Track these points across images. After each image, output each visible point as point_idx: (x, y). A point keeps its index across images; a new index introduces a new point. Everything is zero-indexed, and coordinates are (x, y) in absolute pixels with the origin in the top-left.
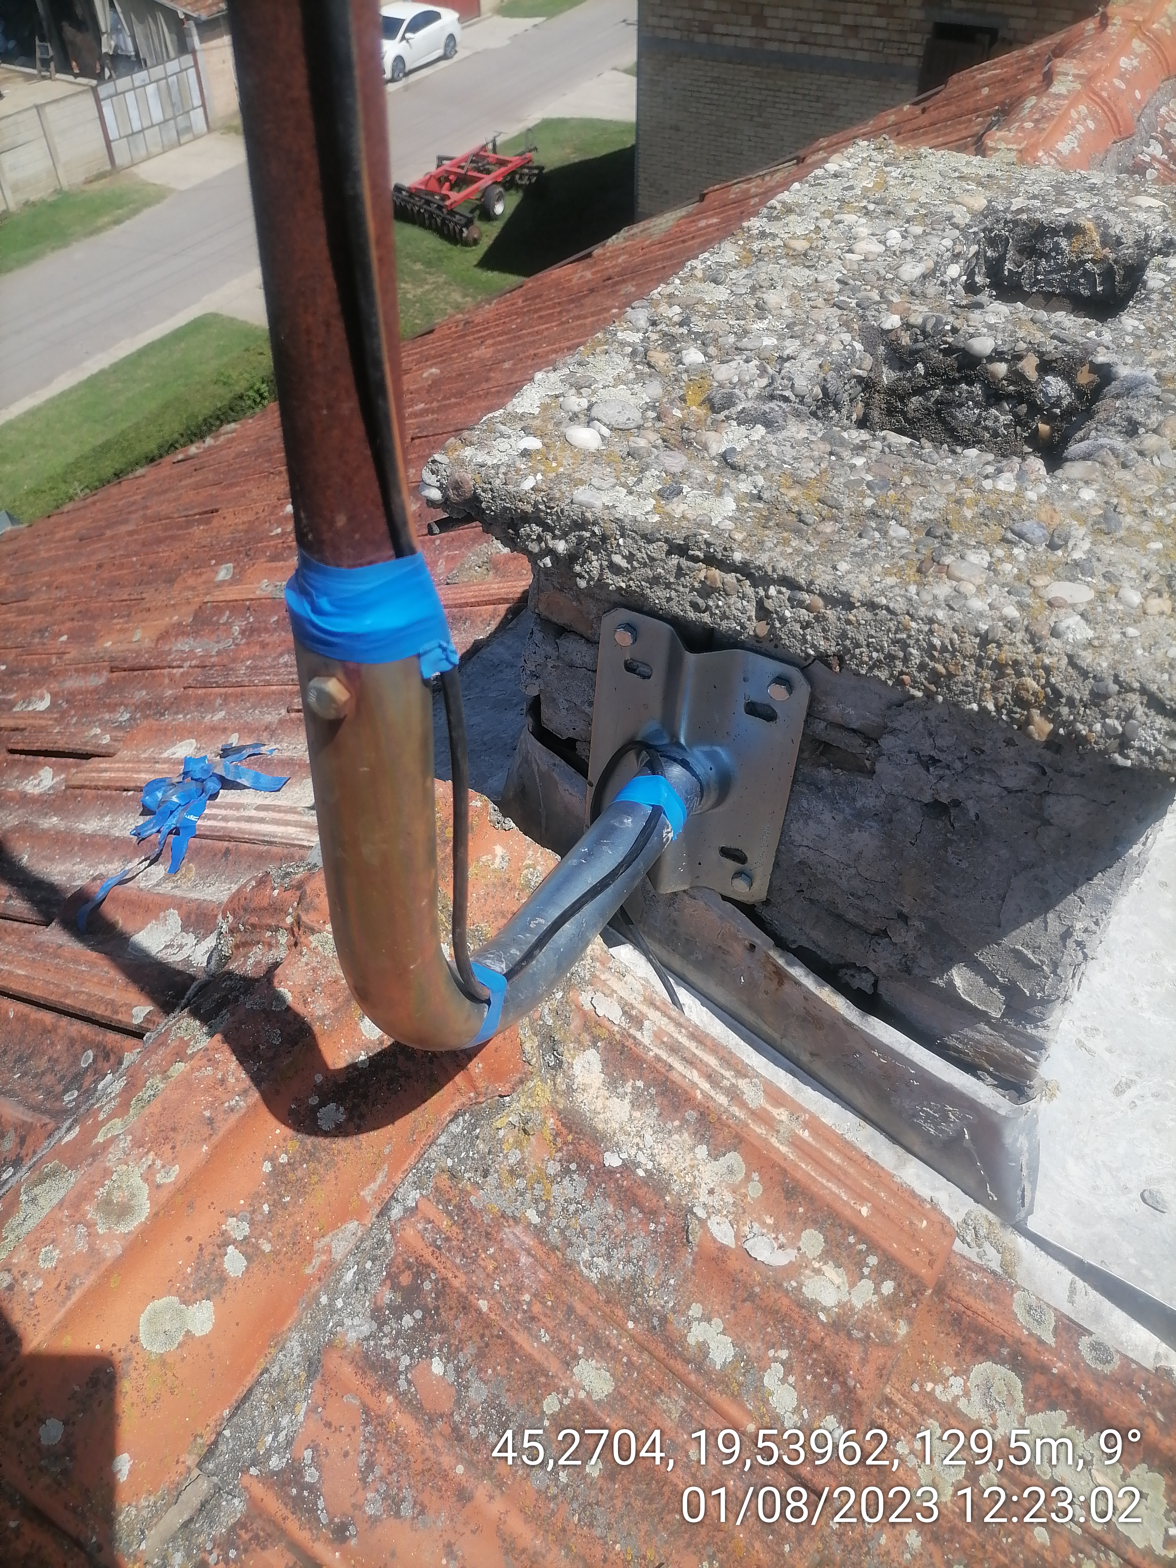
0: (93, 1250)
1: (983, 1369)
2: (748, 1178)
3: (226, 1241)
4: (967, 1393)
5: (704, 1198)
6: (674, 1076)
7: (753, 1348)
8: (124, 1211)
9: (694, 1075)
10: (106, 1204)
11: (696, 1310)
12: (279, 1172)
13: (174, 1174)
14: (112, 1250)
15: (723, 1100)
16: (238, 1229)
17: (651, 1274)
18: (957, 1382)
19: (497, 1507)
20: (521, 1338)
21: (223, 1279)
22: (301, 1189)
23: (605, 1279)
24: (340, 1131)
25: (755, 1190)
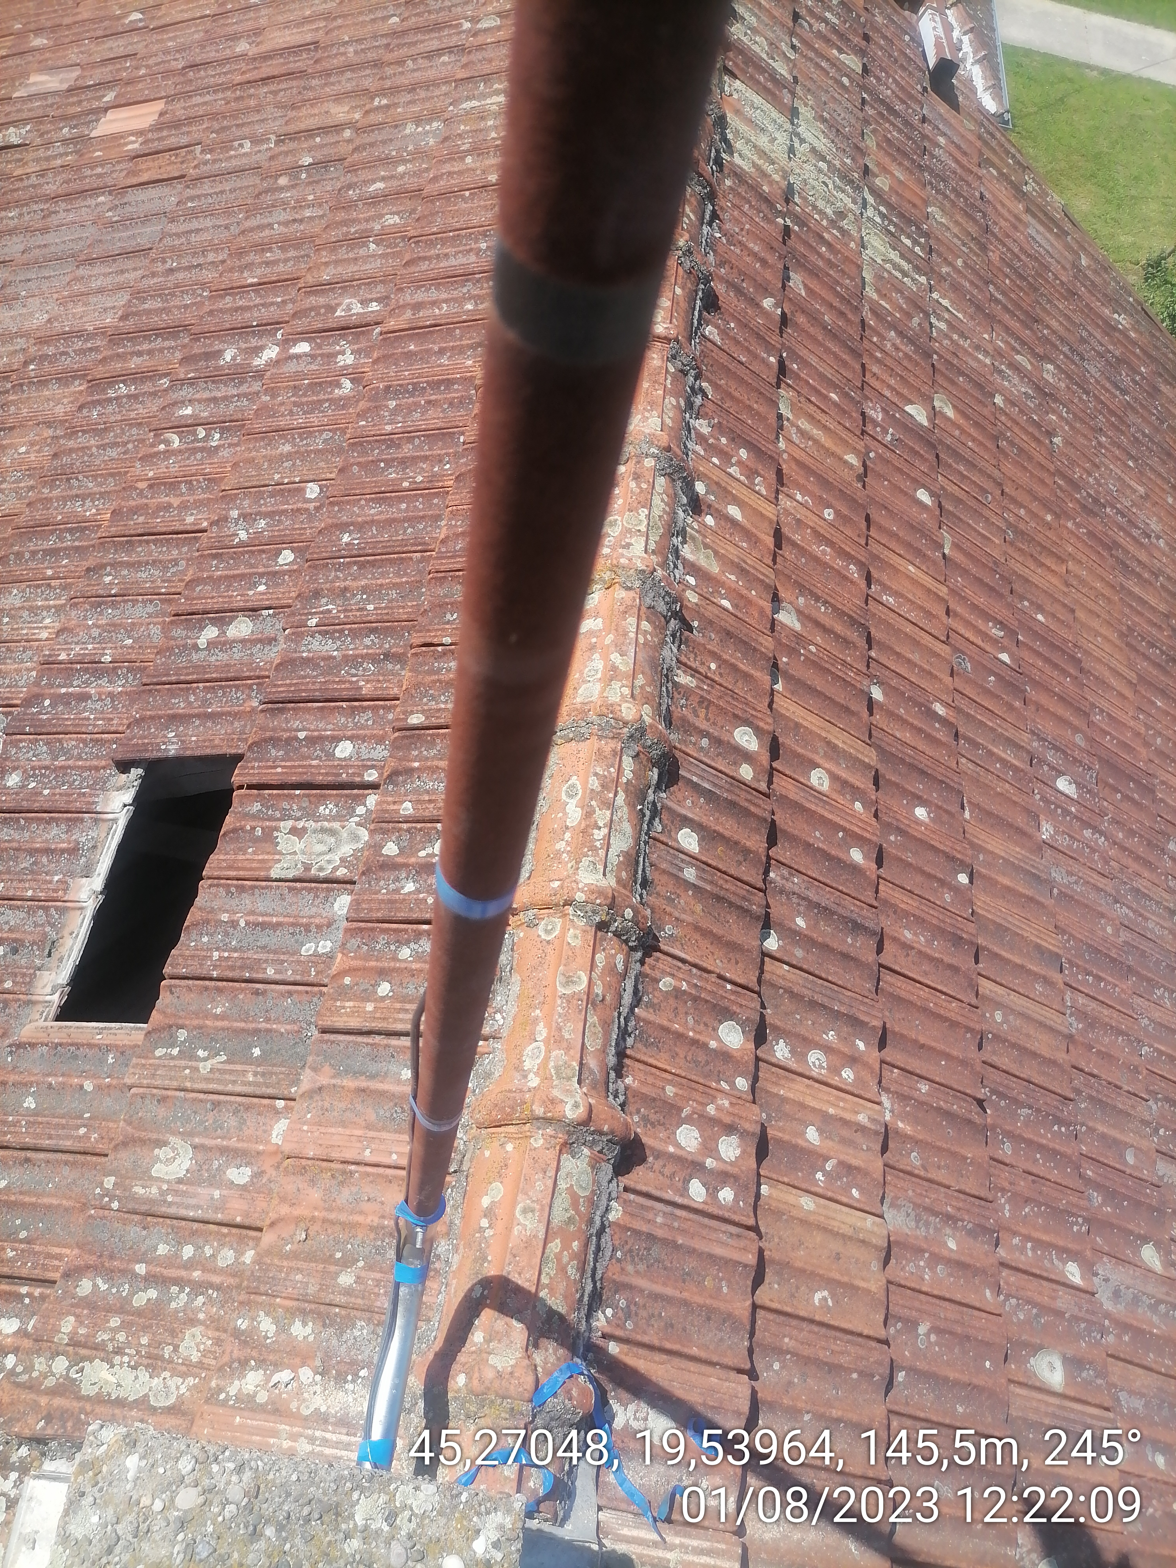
0: (526, 1194)
1: (172, 1400)
2: (298, 1408)
3: (490, 1227)
4: (178, 1388)
5: (318, 1388)
6: (345, 1431)
7: (283, 1336)
8: (525, 1211)
9: (334, 1437)
10: (533, 1211)
11: (311, 1338)
12: (484, 1259)
13: (516, 1230)
14: (520, 1197)
15: (318, 1434)
16: (488, 1233)
17: (334, 1342)
18: (183, 1389)
19: (369, 1221)
20: (378, 1276)
21: (485, 1216)
22: (475, 1261)
23: (354, 1326)
24: (471, 1290)
25: (294, 1406)
